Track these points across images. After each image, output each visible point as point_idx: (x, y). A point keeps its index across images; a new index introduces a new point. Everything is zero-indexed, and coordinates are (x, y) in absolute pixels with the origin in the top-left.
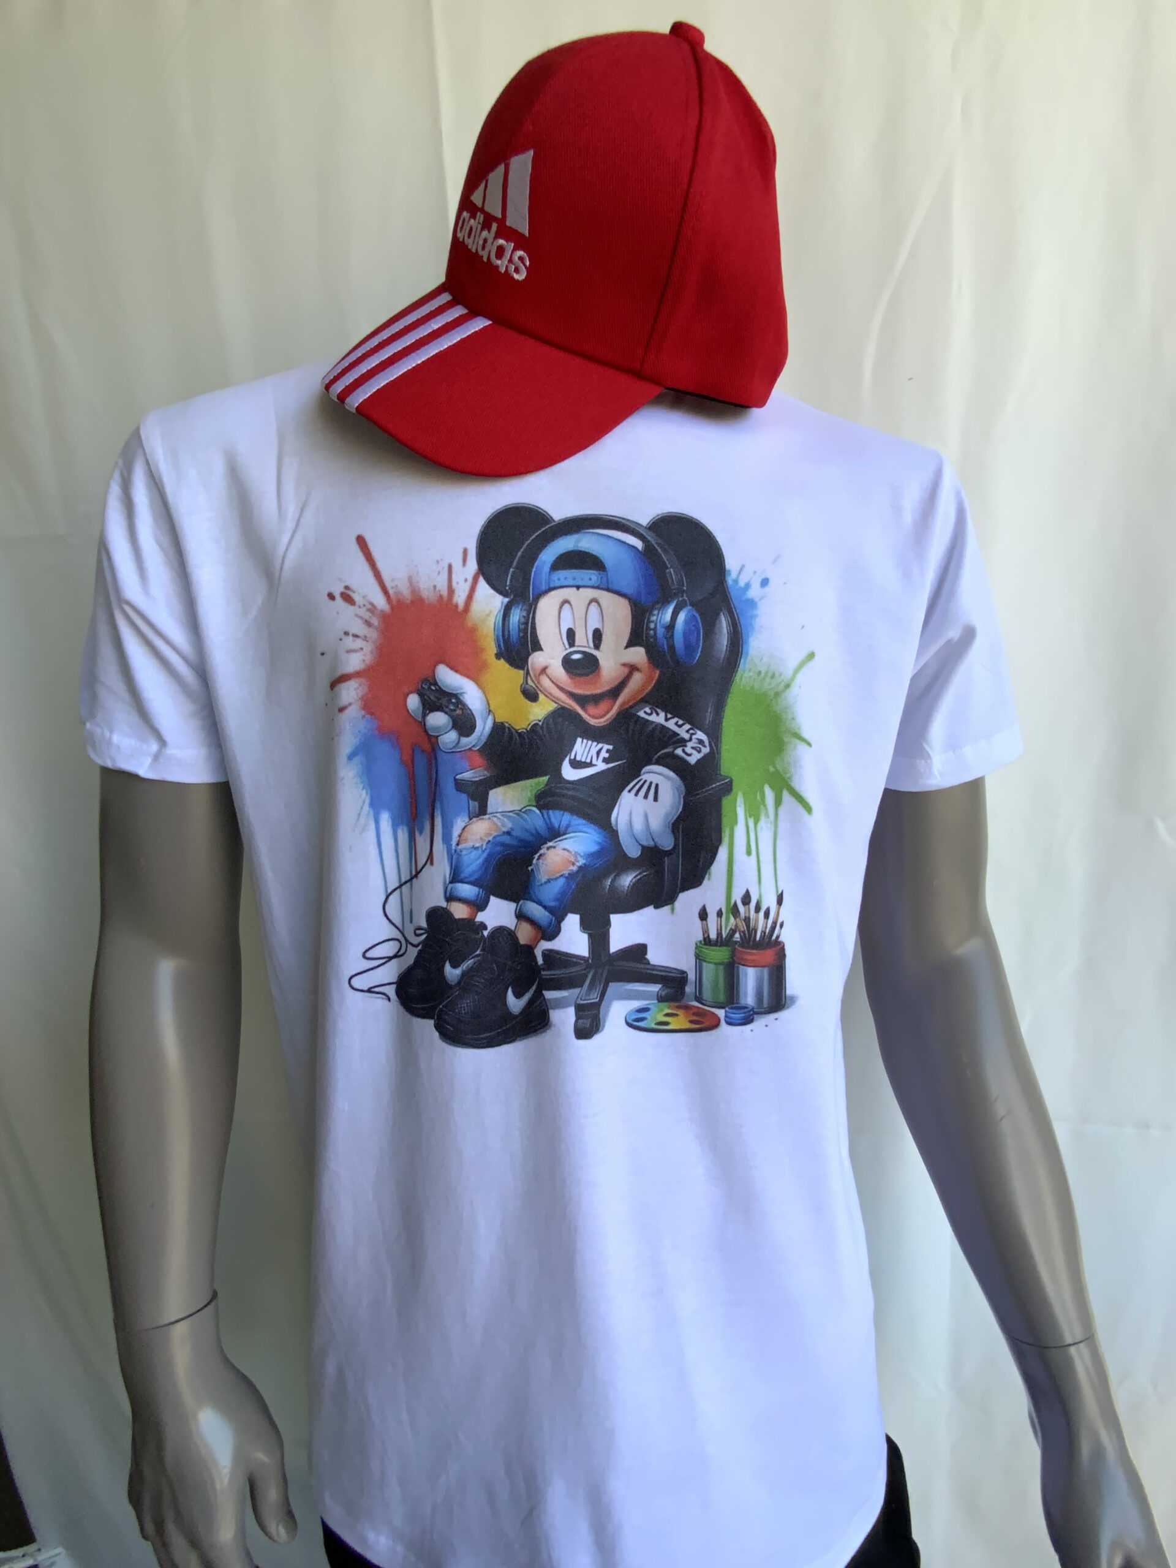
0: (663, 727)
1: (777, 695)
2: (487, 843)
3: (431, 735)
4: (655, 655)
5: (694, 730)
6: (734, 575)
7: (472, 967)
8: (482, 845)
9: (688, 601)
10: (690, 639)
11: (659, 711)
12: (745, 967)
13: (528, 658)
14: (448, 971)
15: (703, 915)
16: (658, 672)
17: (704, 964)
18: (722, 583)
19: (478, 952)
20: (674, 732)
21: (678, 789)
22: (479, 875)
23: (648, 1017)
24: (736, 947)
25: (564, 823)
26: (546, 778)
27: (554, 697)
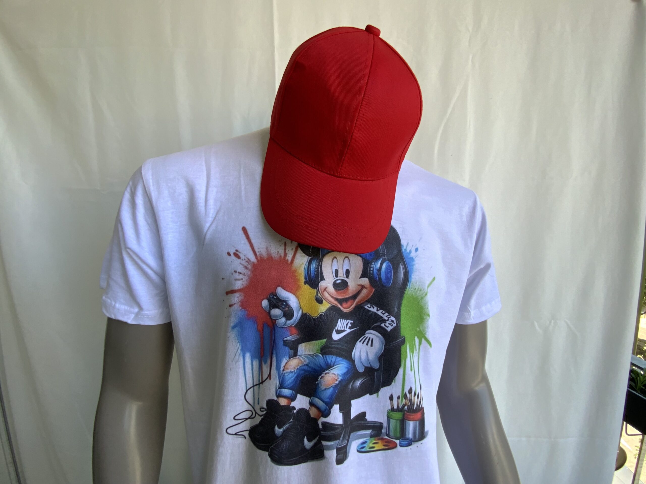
0: (376, 313)
1: (422, 298)
2: (297, 369)
3: (274, 319)
4: (373, 281)
5: (390, 316)
6: (405, 247)
7: (288, 428)
8: (294, 371)
9: (387, 259)
10: (388, 275)
11: (374, 306)
12: (409, 421)
13: (319, 284)
14: (276, 431)
15: (391, 398)
16: (374, 289)
17: (391, 420)
18: (400, 251)
19: (291, 421)
20: (381, 316)
21: (382, 342)
22: (293, 384)
23: (366, 446)
24: (405, 412)
25: (333, 360)
26: (325, 340)
27: (330, 301)
